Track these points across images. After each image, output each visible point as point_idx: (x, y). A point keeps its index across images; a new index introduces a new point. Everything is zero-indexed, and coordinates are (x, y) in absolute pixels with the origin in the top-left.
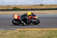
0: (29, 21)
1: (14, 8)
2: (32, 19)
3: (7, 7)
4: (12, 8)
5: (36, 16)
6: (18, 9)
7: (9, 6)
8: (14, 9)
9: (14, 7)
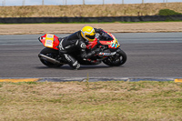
0: (90, 54)
1: (161, 11)
2: (98, 50)
3: (138, 10)
4: (157, 12)
5: (111, 39)
6: (174, 16)
7: (147, 6)
8: (162, 17)
9: (162, 8)
